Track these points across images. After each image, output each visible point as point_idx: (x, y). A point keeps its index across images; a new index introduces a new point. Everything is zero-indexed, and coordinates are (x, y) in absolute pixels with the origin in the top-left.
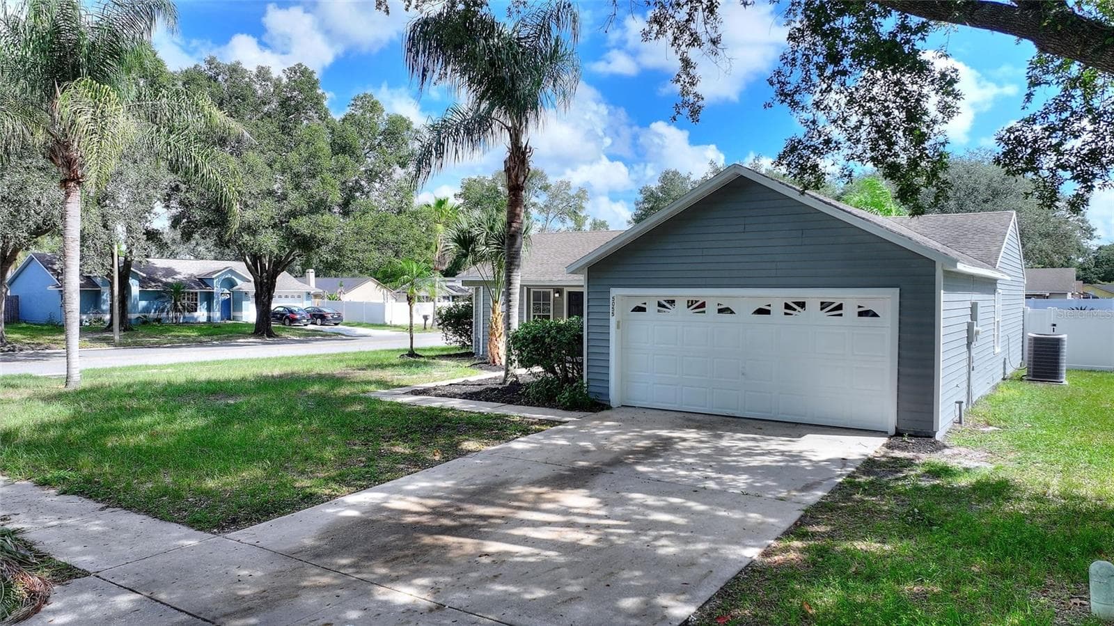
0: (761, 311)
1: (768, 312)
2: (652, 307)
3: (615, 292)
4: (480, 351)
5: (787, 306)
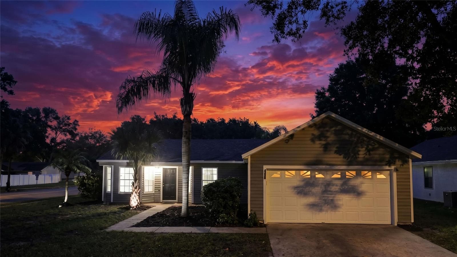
2: (282, 175)
3: (266, 167)
4: (111, 200)
5: (347, 173)
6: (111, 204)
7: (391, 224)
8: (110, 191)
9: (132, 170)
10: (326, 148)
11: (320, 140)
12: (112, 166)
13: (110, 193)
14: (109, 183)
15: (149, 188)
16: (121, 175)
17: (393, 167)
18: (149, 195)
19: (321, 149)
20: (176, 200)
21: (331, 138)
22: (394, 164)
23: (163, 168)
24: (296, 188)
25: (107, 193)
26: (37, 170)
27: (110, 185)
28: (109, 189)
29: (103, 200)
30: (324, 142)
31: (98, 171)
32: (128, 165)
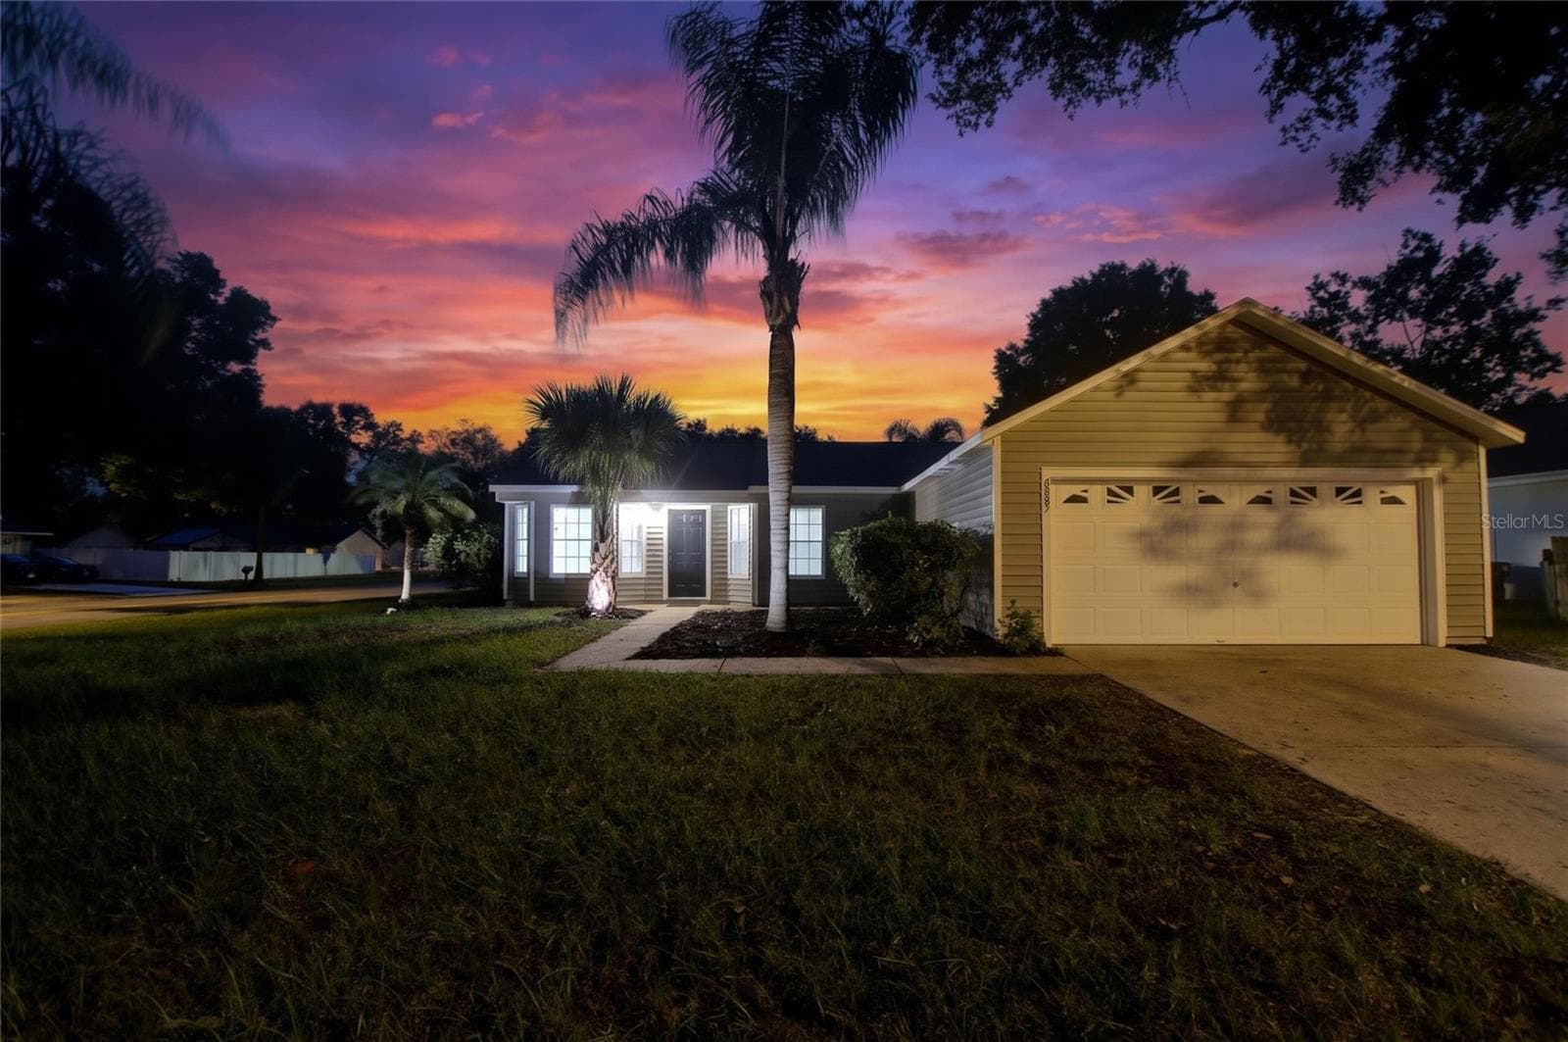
0: (1259, 500)
2: (1097, 496)
3: (1049, 472)
4: (529, 595)
5: (1293, 493)
6: (529, 605)
7: (1422, 644)
8: (525, 570)
9: (586, 514)
10: (1235, 412)
11: (1214, 389)
12: (529, 504)
13: (526, 576)
14: (523, 548)
15: (631, 565)
16: (555, 526)
17: (1432, 473)
18: (632, 582)
19: (1223, 416)
20: (705, 596)
21: (1249, 382)
22: (1434, 461)
23: (670, 510)
24: (1142, 535)
25: (517, 578)
26: (325, 543)
27: (526, 553)
28: (522, 566)
29: (505, 597)
30: (1226, 396)
31: (493, 515)
32: (578, 501)
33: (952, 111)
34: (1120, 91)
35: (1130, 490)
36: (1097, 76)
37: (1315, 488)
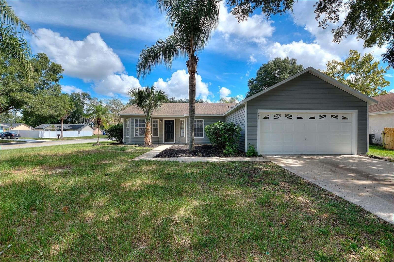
0: (312, 118)
1: (314, 118)
2: (271, 117)
3: (259, 111)
4: (129, 141)
5: (320, 116)
6: (129, 144)
7: (351, 154)
12: (129, 119)
13: (129, 137)
18: (155, 138)
20: (174, 142)
23: (165, 120)
25: (126, 137)
29: (123, 142)
33: (237, 16)
34: (280, 11)
35: (280, 115)
36: (274, 7)
37: (326, 115)
